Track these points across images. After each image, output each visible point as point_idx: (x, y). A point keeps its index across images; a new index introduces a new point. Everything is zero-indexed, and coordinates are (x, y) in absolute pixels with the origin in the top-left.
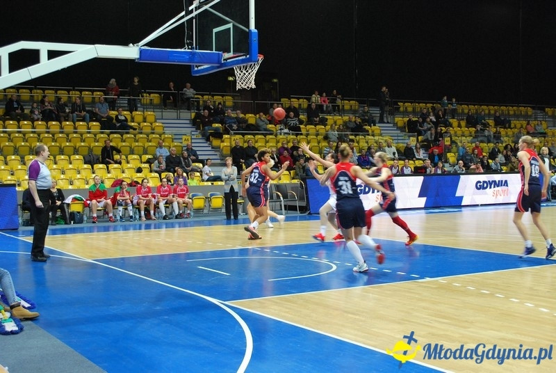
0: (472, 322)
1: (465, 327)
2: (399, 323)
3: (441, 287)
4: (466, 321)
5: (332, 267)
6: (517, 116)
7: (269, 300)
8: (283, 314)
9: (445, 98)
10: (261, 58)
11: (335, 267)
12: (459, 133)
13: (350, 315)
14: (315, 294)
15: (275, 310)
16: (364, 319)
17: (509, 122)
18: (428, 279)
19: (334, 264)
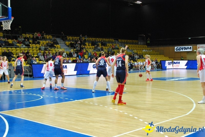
0: (91, 115)
1: (88, 117)
2: (65, 117)
3: (81, 103)
4: (89, 115)
5: (41, 97)
6: (109, 42)
7: (16, 110)
8: (21, 116)
9: (81, 35)
10: (13, 19)
11: (42, 97)
12: (89, 48)
13: (47, 115)
14: (34, 108)
15: (18, 114)
16: (52, 116)
17: (106, 44)
18: (76, 100)
19: (42, 96)
